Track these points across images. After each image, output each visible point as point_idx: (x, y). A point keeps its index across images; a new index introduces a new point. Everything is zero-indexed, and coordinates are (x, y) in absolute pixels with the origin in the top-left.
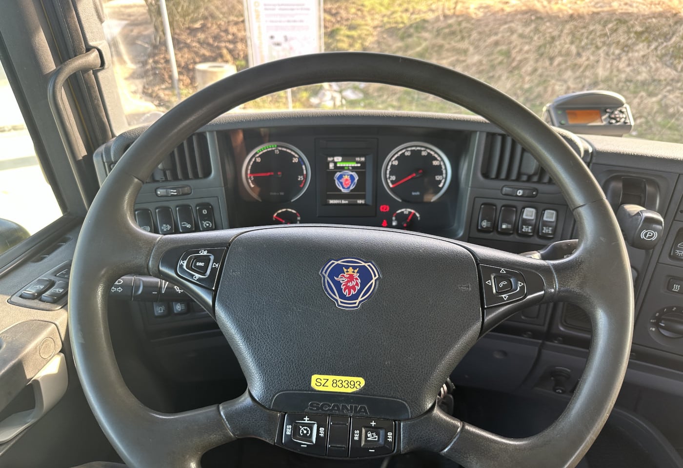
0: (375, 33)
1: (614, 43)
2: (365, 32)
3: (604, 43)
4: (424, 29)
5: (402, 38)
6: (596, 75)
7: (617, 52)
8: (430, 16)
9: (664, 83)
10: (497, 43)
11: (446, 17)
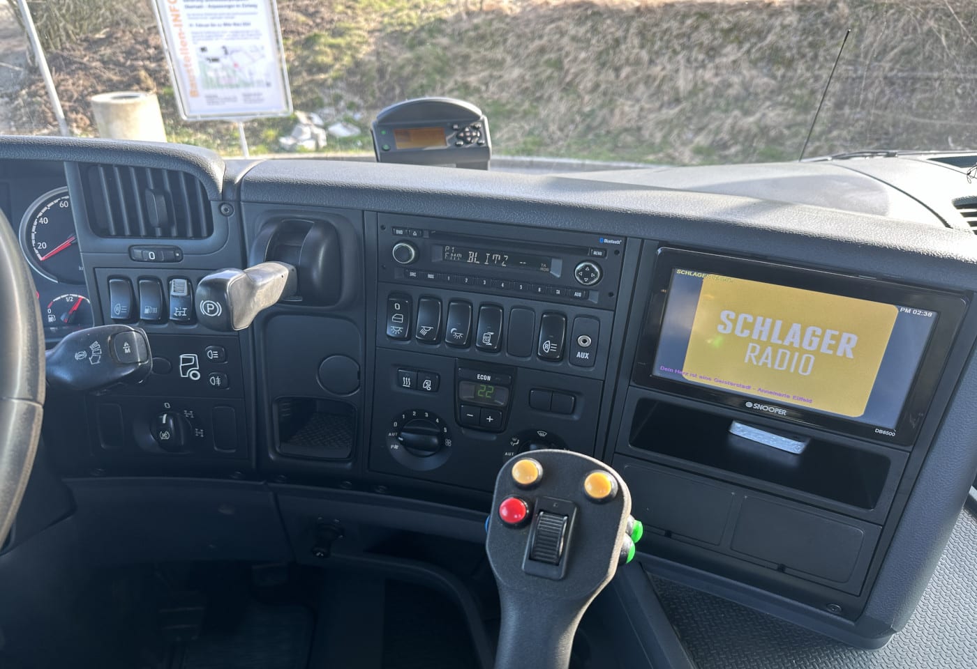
0: (372, 40)
1: (696, 45)
2: (357, 39)
3: (684, 47)
4: (441, 32)
5: (411, 47)
6: (676, 90)
7: (701, 57)
8: (448, 14)
9: (762, 96)
10: (542, 50)
11: (469, 14)
